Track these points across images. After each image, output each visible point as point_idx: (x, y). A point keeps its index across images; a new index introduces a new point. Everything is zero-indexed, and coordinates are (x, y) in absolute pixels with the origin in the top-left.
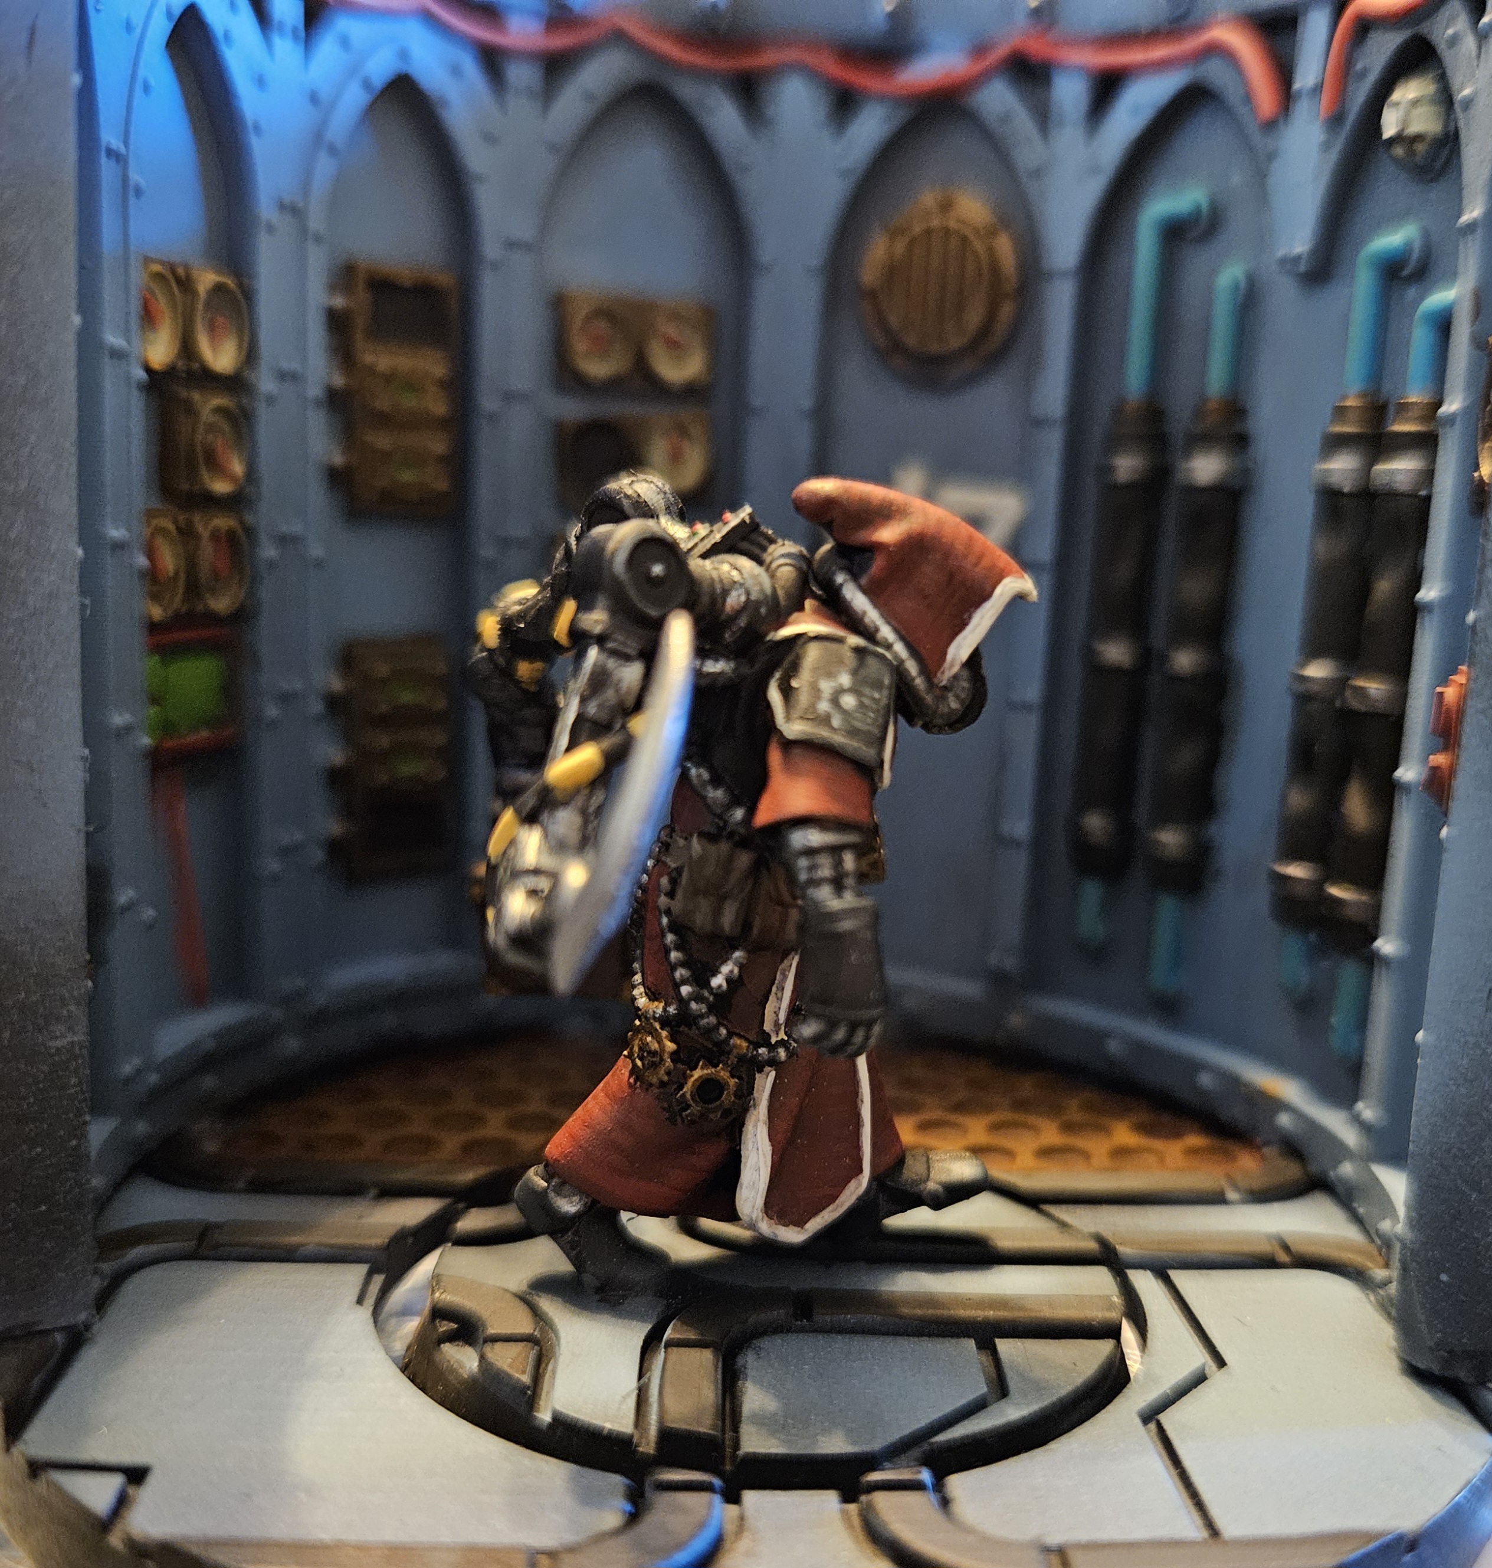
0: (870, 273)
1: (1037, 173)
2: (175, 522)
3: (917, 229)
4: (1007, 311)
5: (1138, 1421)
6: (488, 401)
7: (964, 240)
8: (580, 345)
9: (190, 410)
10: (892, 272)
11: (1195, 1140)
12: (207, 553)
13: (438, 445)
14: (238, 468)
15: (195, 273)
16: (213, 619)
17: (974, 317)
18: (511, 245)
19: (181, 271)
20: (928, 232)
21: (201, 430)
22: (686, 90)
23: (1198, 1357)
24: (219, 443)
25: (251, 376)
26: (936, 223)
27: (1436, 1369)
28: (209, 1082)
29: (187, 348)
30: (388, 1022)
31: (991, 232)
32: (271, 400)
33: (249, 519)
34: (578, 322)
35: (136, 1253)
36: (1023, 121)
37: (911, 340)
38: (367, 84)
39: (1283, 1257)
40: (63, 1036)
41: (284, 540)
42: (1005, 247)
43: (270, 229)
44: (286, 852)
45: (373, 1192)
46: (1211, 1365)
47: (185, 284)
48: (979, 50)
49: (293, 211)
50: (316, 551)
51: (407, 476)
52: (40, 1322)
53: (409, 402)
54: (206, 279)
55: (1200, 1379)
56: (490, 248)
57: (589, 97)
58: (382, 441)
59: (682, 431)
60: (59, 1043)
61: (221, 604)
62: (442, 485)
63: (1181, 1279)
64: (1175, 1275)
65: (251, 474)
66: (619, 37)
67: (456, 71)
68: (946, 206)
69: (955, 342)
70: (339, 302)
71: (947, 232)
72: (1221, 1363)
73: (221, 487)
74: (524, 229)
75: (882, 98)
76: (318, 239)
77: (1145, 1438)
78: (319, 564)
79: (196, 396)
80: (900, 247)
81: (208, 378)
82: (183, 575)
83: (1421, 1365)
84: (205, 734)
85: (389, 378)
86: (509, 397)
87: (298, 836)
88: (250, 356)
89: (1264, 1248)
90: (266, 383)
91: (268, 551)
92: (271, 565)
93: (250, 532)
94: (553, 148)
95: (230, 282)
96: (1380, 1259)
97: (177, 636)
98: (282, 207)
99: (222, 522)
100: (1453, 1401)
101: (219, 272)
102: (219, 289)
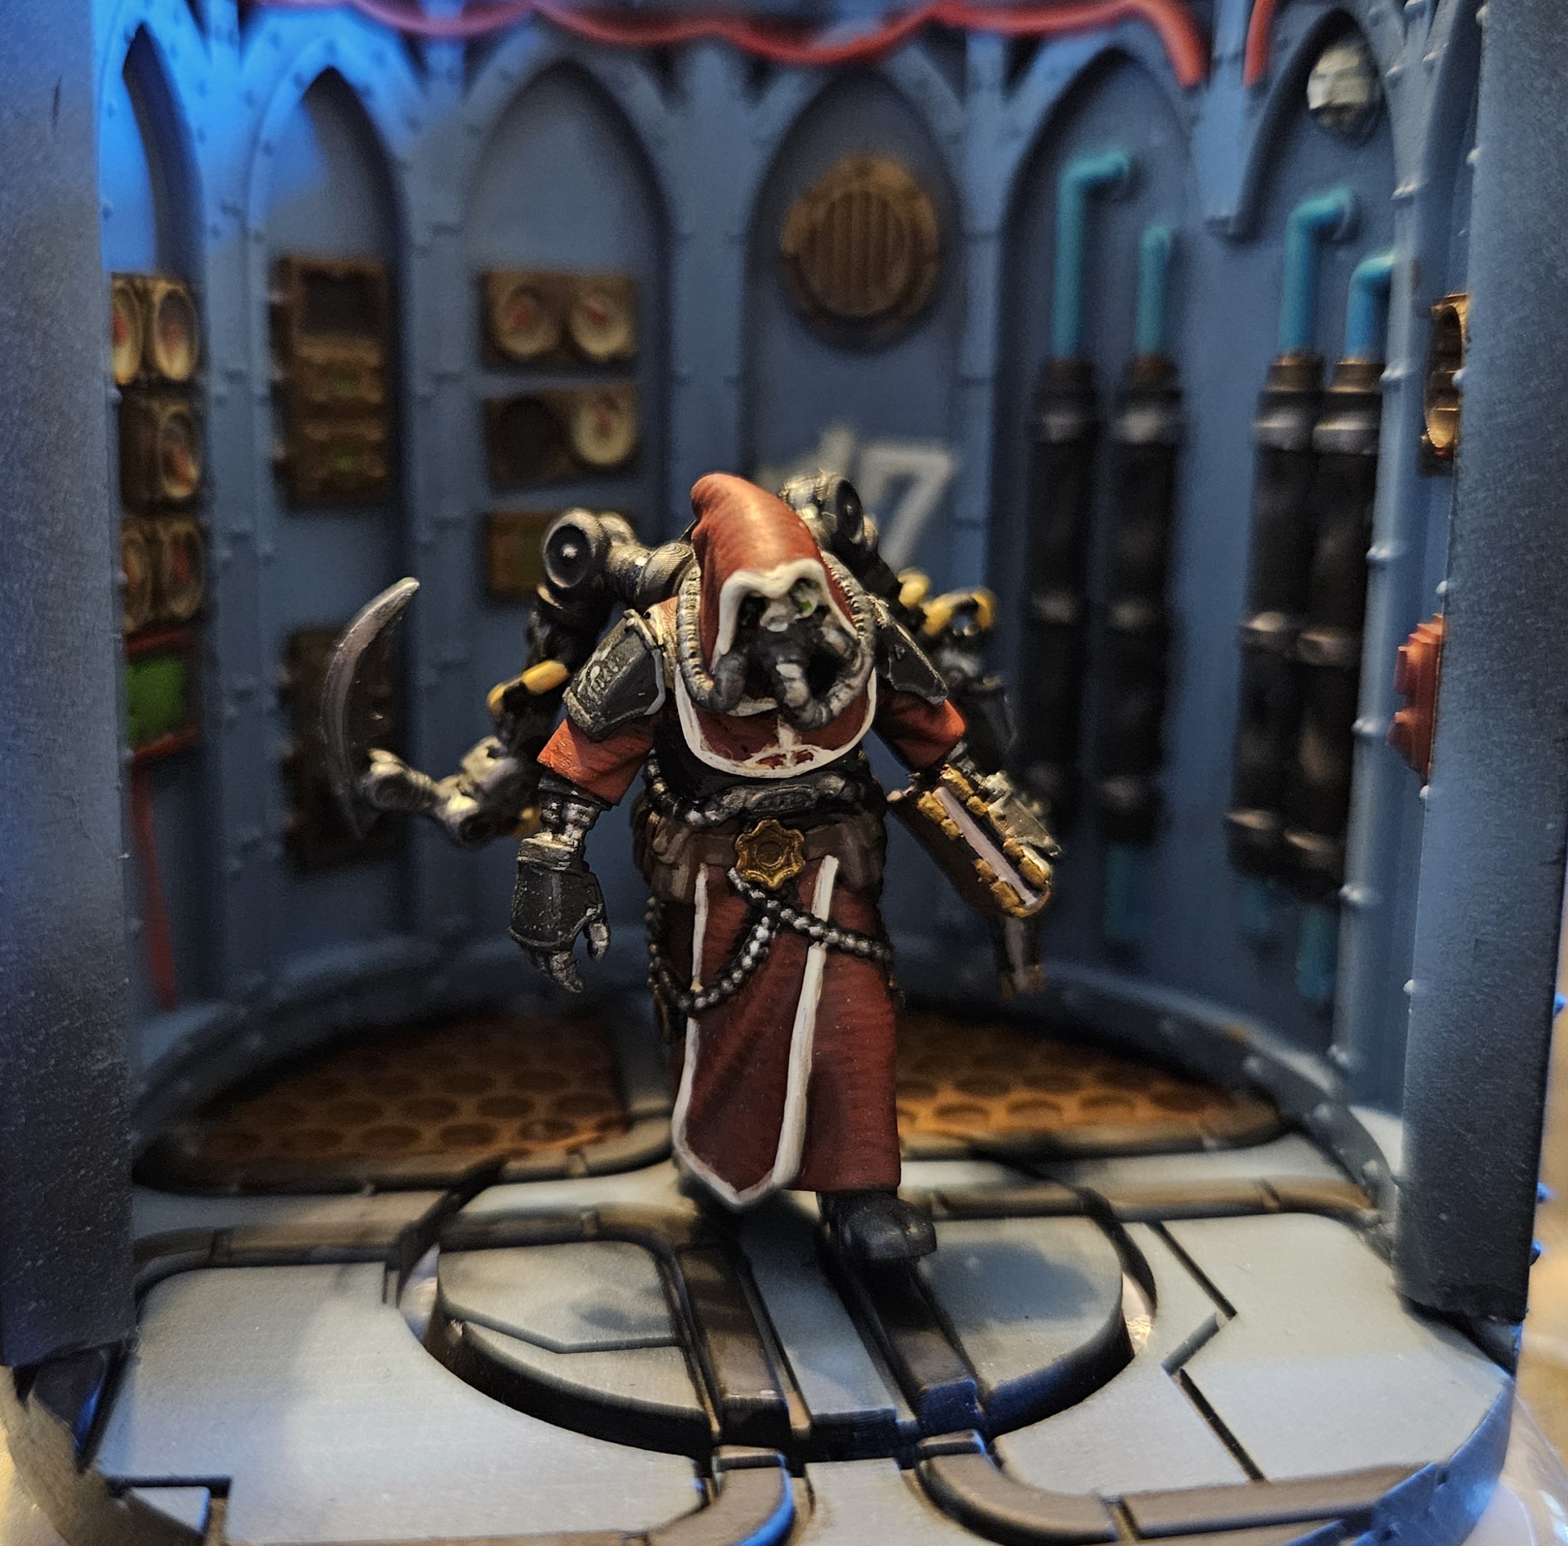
2: (141, 531)
6: (419, 385)
8: (505, 323)
9: (150, 419)
12: (169, 559)
13: (374, 433)
14: (193, 472)
15: (150, 284)
16: (174, 623)
18: (439, 229)
19: (138, 283)
21: (160, 435)
24: (176, 449)
25: (202, 379)
28: (184, 1086)
29: (146, 361)
30: (344, 1013)
32: (221, 401)
33: (205, 520)
34: (503, 301)
41: (237, 539)
43: (216, 233)
44: (248, 849)
47: (143, 296)
49: (236, 212)
50: (266, 547)
51: (345, 464)
53: (344, 391)
54: (161, 288)
56: (418, 233)
58: (319, 432)
59: (608, 403)
61: (181, 607)
62: (378, 472)
65: (205, 479)
67: (379, 60)
70: (277, 297)
73: (178, 492)
74: (449, 213)
76: (259, 238)
78: (269, 560)
79: (156, 406)
81: (163, 386)
82: (149, 583)
84: (169, 737)
85: (327, 370)
86: (440, 379)
87: (257, 832)
88: (201, 361)
90: (216, 386)
91: (222, 552)
92: (227, 565)
93: (205, 535)
95: (180, 289)
97: (147, 643)
98: (225, 209)
99: (181, 527)
101: (169, 280)
102: (171, 296)
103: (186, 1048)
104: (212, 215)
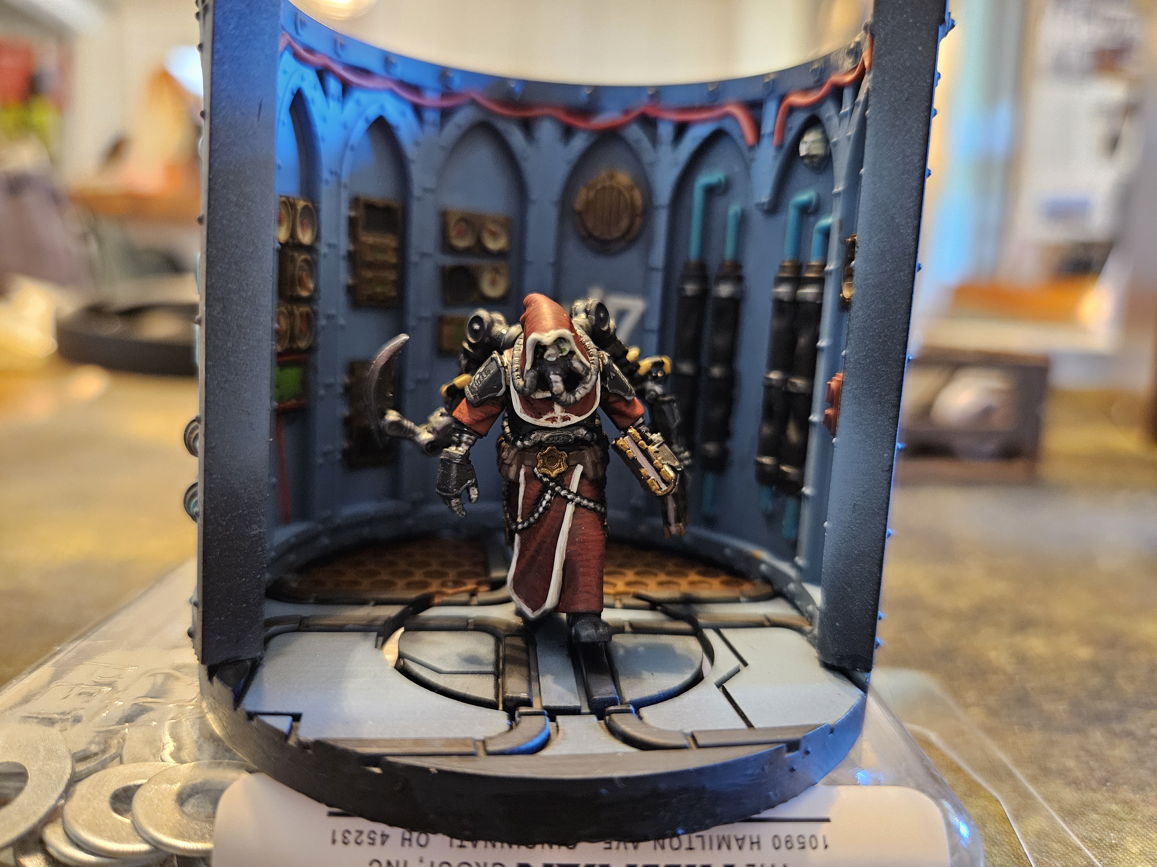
0: (579, 203)
1: (651, 164)
2: (286, 309)
3: (599, 187)
4: (638, 221)
5: (715, 687)
6: (414, 257)
7: (620, 192)
8: (453, 233)
9: (293, 260)
10: (589, 204)
11: (724, 578)
12: (298, 322)
13: (392, 276)
14: (311, 286)
15: (296, 201)
16: (299, 351)
17: (624, 223)
18: (426, 190)
19: (291, 200)
20: (604, 188)
21: (297, 268)
22: (501, 125)
23: (737, 663)
24: (304, 274)
25: (317, 245)
26: (607, 183)
27: (835, 664)
28: (292, 557)
29: (293, 234)
30: (366, 531)
31: (631, 189)
32: (325, 256)
33: (315, 307)
34: (452, 224)
35: (273, 629)
36: (645, 142)
37: (596, 233)
38: (367, 120)
39: (767, 623)
40: (256, 529)
41: (329, 317)
42: (638, 196)
43: (327, 182)
44: (325, 454)
45: (372, 603)
46: (741, 665)
47: (293, 206)
48: (626, 112)
49: (336, 174)
50: (342, 321)
51: (379, 289)
52: (241, 656)
53: (381, 257)
54: (301, 204)
55: (737, 671)
56: (416, 191)
57: (459, 126)
58: (369, 274)
59: (496, 271)
60: (255, 532)
61: (303, 344)
62: (393, 293)
63: (725, 632)
64: (724, 631)
65: (316, 289)
66: (474, 102)
67: (403, 114)
68: (612, 177)
69: (616, 234)
70: (353, 214)
71: (612, 188)
72: (745, 664)
73: (304, 294)
74: (430, 184)
75: (584, 130)
76: (346, 186)
77: (719, 693)
78: (342, 327)
79: (296, 254)
80: (592, 194)
81: (300, 247)
82: (289, 332)
83: (829, 662)
84: (294, 401)
85: (373, 247)
86: (423, 255)
87: (330, 447)
88: (317, 237)
89: (759, 619)
90: (323, 249)
91: (322, 322)
92: (323, 328)
93: (315, 313)
94: (443, 148)
95: (310, 205)
96: (808, 623)
97: (286, 358)
98: (332, 173)
99: (304, 309)
100: (843, 677)
101: (305, 200)
102: (305, 208)
103: (293, 540)
104: (325, 175)
